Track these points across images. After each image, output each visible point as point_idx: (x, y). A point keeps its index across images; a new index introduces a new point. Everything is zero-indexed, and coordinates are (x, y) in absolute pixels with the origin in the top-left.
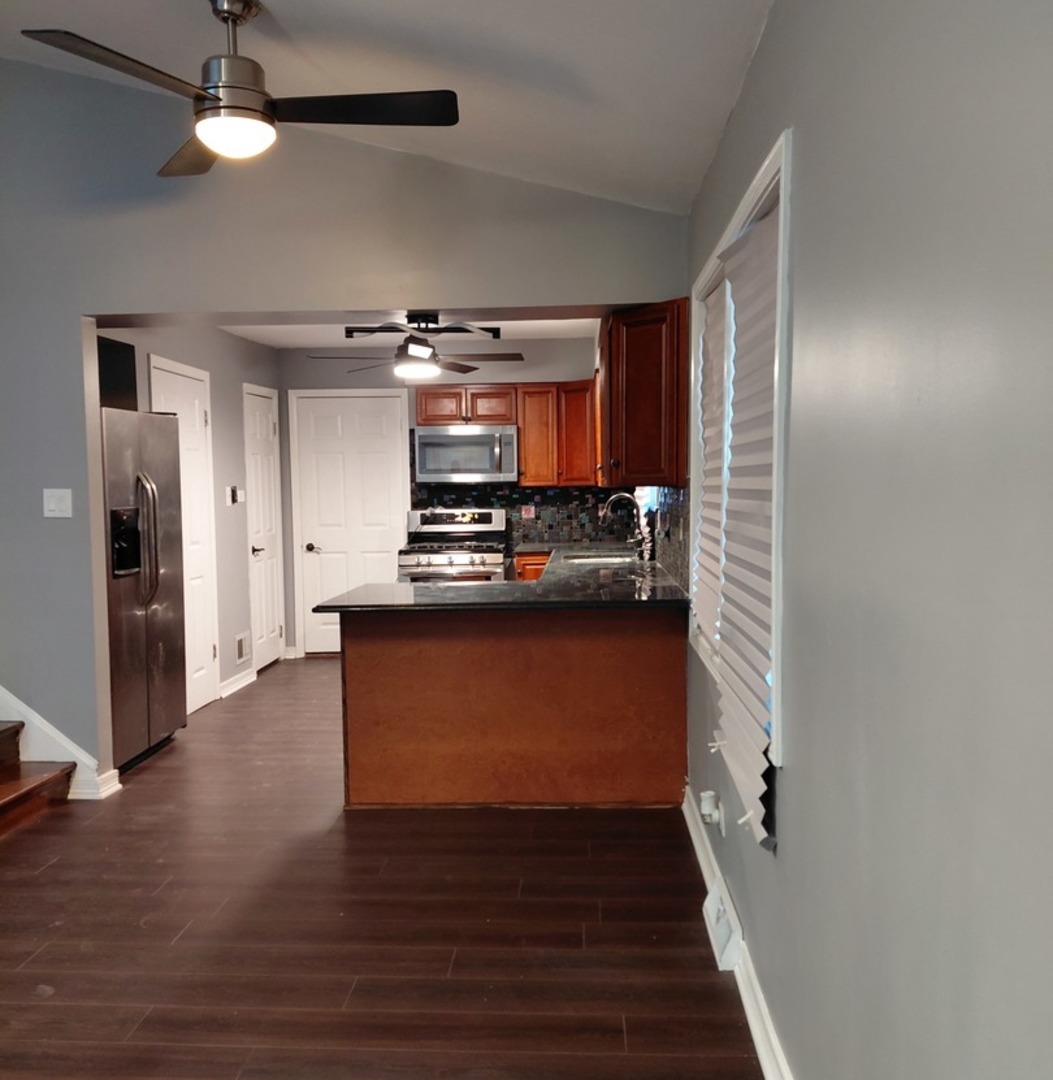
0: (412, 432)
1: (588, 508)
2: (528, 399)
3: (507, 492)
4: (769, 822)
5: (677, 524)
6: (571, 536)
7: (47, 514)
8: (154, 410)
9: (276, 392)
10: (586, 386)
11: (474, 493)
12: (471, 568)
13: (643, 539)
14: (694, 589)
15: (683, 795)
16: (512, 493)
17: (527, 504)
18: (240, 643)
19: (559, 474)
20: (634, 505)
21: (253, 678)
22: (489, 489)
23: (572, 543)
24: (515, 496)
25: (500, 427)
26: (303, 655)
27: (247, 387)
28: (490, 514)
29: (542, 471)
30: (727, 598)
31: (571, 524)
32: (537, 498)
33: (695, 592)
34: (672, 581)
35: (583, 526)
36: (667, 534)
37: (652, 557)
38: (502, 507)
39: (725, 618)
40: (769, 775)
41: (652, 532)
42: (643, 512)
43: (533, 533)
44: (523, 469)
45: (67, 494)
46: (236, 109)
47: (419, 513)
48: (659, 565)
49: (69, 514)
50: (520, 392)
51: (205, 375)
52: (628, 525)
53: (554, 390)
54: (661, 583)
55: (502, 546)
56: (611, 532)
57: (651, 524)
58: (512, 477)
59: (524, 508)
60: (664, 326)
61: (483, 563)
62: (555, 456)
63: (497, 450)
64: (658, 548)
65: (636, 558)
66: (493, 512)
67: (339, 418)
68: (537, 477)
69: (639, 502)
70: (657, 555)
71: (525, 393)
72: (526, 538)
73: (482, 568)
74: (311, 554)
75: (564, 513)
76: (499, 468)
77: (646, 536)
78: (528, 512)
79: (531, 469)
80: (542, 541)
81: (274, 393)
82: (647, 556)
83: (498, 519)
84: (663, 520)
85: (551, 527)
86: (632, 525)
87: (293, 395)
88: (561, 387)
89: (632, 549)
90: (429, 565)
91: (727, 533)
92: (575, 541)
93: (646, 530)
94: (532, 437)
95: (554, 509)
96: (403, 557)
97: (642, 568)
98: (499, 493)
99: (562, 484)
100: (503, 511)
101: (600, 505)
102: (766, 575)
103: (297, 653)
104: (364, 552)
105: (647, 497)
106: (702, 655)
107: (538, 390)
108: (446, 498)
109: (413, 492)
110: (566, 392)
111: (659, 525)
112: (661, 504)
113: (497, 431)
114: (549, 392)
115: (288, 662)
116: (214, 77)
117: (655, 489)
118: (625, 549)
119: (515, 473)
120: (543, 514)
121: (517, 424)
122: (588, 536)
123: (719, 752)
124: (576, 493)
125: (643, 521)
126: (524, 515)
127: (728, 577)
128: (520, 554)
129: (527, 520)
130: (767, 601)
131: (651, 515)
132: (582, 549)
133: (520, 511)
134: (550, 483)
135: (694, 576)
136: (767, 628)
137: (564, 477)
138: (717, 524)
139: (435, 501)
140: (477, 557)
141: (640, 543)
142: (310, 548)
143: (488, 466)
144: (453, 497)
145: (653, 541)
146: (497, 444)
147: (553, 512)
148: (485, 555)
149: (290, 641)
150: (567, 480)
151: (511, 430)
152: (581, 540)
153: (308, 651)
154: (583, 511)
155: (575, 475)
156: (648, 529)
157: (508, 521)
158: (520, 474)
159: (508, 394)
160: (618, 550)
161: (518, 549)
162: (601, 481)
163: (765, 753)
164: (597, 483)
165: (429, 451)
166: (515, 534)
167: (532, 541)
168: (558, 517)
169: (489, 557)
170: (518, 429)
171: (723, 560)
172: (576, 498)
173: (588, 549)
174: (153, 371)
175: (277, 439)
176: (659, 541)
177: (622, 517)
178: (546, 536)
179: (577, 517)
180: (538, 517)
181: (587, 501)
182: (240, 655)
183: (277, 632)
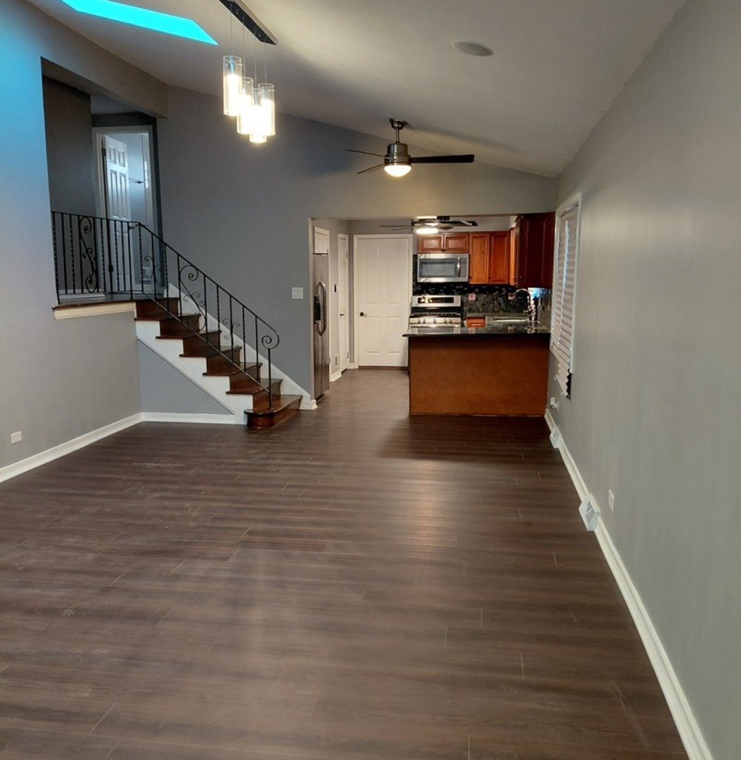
0: (415, 257)
1: (503, 295)
2: (475, 240)
3: (461, 287)
4: (569, 391)
5: (547, 304)
6: (493, 309)
7: (293, 297)
8: (316, 252)
9: (347, 236)
10: (505, 234)
11: (445, 287)
12: (444, 325)
13: (532, 311)
14: (552, 329)
15: (545, 412)
16: (464, 287)
17: (471, 293)
18: (336, 358)
19: (489, 278)
20: (528, 294)
21: (340, 375)
22: (452, 285)
23: (494, 312)
24: (465, 289)
25: (460, 254)
26: (357, 367)
27: (340, 236)
28: (453, 298)
29: (480, 276)
30: (562, 329)
31: (494, 303)
32: (477, 290)
33: (553, 331)
34: (544, 328)
35: (500, 304)
36: (543, 308)
37: (536, 319)
38: (459, 294)
39: (562, 336)
40: (569, 377)
41: (536, 308)
42: (532, 298)
43: (474, 308)
44: (471, 275)
45: (301, 289)
46: (400, 163)
47: (417, 297)
48: (539, 322)
49: (302, 298)
50: (471, 236)
51: (327, 232)
52: (523, 304)
53: (488, 235)
54: (539, 328)
55: (459, 314)
56: (515, 307)
57: (536, 303)
58: (465, 279)
59: (470, 295)
60: (544, 223)
61: (451, 323)
62: (488, 269)
63: (458, 266)
64: (539, 314)
65: (528, 320)
66: (454, 297)
67: (378, 249)
68: (478, 279)
69: (531, 293)
70: (539, 317)
71: (473, 237)
72: (470, 310)
73: (450, 325)
74: (362, 317)
75: (490, 298)
76: (459, 276)
77: (533, 309)
78: (472, 297)
79: (475, 276)
80: (478, 312)
81: (347, 237)
82: (533, 318)
83: (457, 301)
84: (542, 302)
85: (483, 305)
86: (525, 304)
87: (356, 238)
88: (492, 234)
89: (526, 316)
90: (424, 323)
91: (563, 307)
92: (496, 312)
93: (533, 306)
94: (476, 259)
95: (485, 296)
96: (411, 319)
97: (531, 324)
98: (457, 287)
99: (491, 283)
100: (460, 297)
101: (509, 294)
102: (571, 319)
103: (355, 366)
104: (388, 317)
105: (534, 292)
106: (554, 352)
107: (481, 235)
108: (430, 290)
109: (413, 287)
110: (495, 237)
111: (539, 304)
112: (541, 294)
113: (459, 257)
114: (485, 237)
115: (350, 369)
116: (392, 152)
117: (538, 289)
118: (522, 316)
119: (467, 278)
120: (480, 298)
121: (468, 252)
122: (503, 309)
123: (557, 380)
124: (497, 287)
125: (532, 302)
126: (470, 299)
127: (563, 322)
128: (469, 318)
129: (471, 301)
130: (571, 326)
131: (536, 300)
132: (500, 316)
133: (468, 297)
134: (484, 283)
135: (553, 324)
136: (570, 334)
137: (491, 279)
138: (560, 303)
139: (425, 291)
140: (448, 319)
141: (530, 313)
142: (362, 314)
143: (453, 274)
144: (434, 289)
145: (537, 311)
146: (459, 263)
147: (485, 297)
148: (452, 319)
149: (352, 361)
150: (494, 281)
151: (466, 256)
152: (498, 312)
153: (360, 365)
154: (500, 297)
155: (498, 279)
156: (534, 306)
157: (462, 302)
158: (469, 278)
159: (464, 237)
160: (519, 316)
161: (468, 315)
162: (512, 283)
163: (568, 371)
164: (509, 283)
165: (424, 266)
166: (465, 308)
167: (474, 312)
168: (488, 300)
169: (454, 320)
170: (470, 255)
171: (562, 316)
172: (497, 290)
173: (503, 316)
174: (315, 234)
175: (347, 260)
176: (539, 311)
177: (520, 300)
178: (481, 310)
179: (497, 300)
180: (477, 300)
181: (502, 291)
182: (336, 364)
183: (346, 356)
